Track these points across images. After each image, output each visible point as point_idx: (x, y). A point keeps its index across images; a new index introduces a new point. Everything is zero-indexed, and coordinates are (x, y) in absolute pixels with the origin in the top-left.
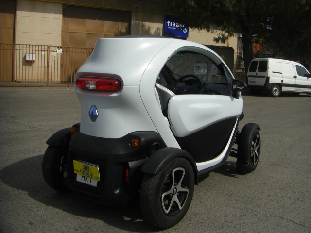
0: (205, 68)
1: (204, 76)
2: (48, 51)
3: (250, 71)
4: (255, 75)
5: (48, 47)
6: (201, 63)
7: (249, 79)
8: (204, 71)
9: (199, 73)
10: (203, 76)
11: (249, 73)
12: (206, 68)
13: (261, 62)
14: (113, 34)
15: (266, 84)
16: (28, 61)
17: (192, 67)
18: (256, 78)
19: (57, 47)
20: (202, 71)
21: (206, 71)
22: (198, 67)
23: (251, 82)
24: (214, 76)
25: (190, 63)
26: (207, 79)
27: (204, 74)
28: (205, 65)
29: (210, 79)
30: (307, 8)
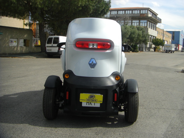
3: (47, 44)
4: (51, 46)
6: (13, 38)
7: (47, 48)
8: (15, 44)
9: (12, 45)
10: (15, 47)
11: (47, 45)
12: (17, 42)
13: (54, 38)
15: (58, 51)
17: (8, 41)
18: (52, 48)
20: (14, 44)
21: (16, 44)
22: (12, 41)
23: (49, 50)
24: (21, 47)
25: (7, 39)
26: (17, 49)
28: (16, 40)
29: (19, 49)
30: (81, 9)
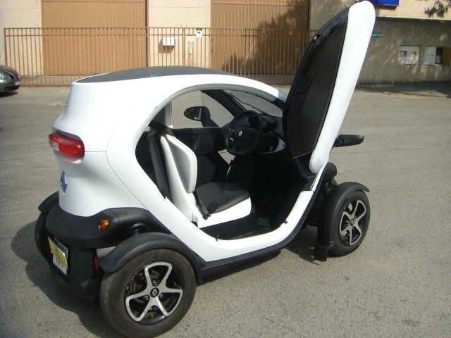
0: (415, 54)
1: (414, 66)
2: (184, 35)
5: (184, 29)
6: (409, 46)
8: (414, 58)
9: (406, 60)
10: (412, 66)
12: (418, 53)
14: (286, 4)
16: (164, 47)
17: (395, 53)
19: (195, 30)
20: (412, 58)
21: (417, 58)
22: (405, 52)
24: (430, 66)
25: (392, 46)
26: (419, 70)
27: (414, 63)
28: (417, 49)
29: (423, 70)
